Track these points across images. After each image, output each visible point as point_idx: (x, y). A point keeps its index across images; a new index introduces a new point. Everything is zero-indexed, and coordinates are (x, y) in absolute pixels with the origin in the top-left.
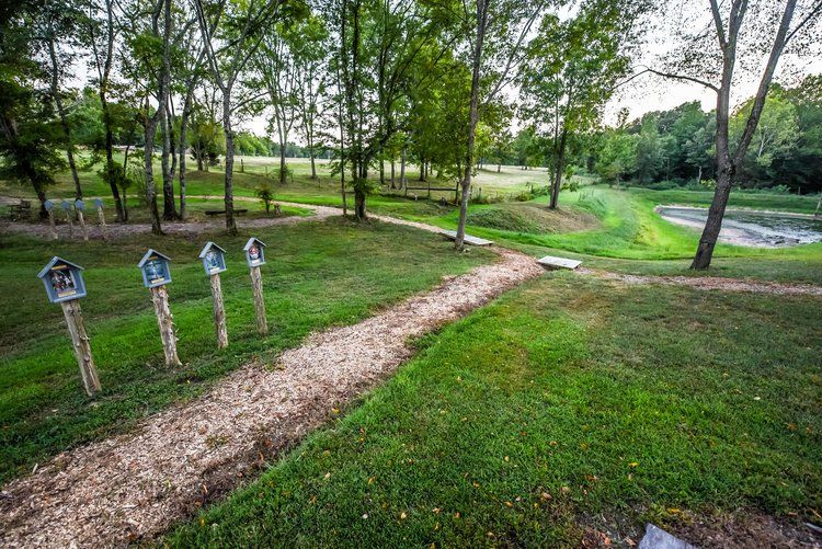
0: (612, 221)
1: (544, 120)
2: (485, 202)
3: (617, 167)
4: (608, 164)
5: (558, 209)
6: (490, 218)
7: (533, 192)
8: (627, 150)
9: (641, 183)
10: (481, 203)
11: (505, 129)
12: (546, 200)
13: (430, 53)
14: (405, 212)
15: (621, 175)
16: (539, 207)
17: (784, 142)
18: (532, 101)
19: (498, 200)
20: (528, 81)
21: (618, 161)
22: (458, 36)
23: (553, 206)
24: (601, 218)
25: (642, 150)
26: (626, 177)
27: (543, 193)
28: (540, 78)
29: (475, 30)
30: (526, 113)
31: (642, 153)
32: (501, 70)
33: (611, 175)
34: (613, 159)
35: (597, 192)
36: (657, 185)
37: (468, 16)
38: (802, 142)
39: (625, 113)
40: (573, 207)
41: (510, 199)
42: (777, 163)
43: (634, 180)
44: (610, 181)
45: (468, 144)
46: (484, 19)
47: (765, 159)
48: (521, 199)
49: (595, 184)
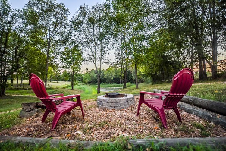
0: (87, 91)
1: (68, 69)
2: (53, 89)
3: (87, 80)
4: (85, 80)
5: (74, 89)
6: (54, 92)
7: (67, 86)
8: (89, 77)
9: (93, 84)
10: (51, 89)
11: (58, 71)
12: (71, 88)
13: (34, 49)
14: (24, 93)
15: (89, 82)
16: (69, 89)
17: (114, 75)
18: (65, 64)
19: (57, 88)
20: (63, 60)
21: (87, 79)
22: (43, 47)
23: (72, 89)
24: (84, 91)
25: (92, 77)
26: (90, 83)
27: (70, 86)
28: (66, 60)
29: (47, 46)
30: (63, 67)
31: (92, 78)
32: (54, 56)
33: (86, 82)
34: (86, 79)
35: (84, 86)
36: (96, 84)
37: (45, 43)
38: (116, 75)
39: (87, 69)
40: (77, 89)
41: (61, 88)
42: (114, 79)
43: (91, 83)
44: (86, 84)
45: (46, 71)
46: (49, 45)
47: (112, 78)
48: (64, 88)
49: (83, 84)
